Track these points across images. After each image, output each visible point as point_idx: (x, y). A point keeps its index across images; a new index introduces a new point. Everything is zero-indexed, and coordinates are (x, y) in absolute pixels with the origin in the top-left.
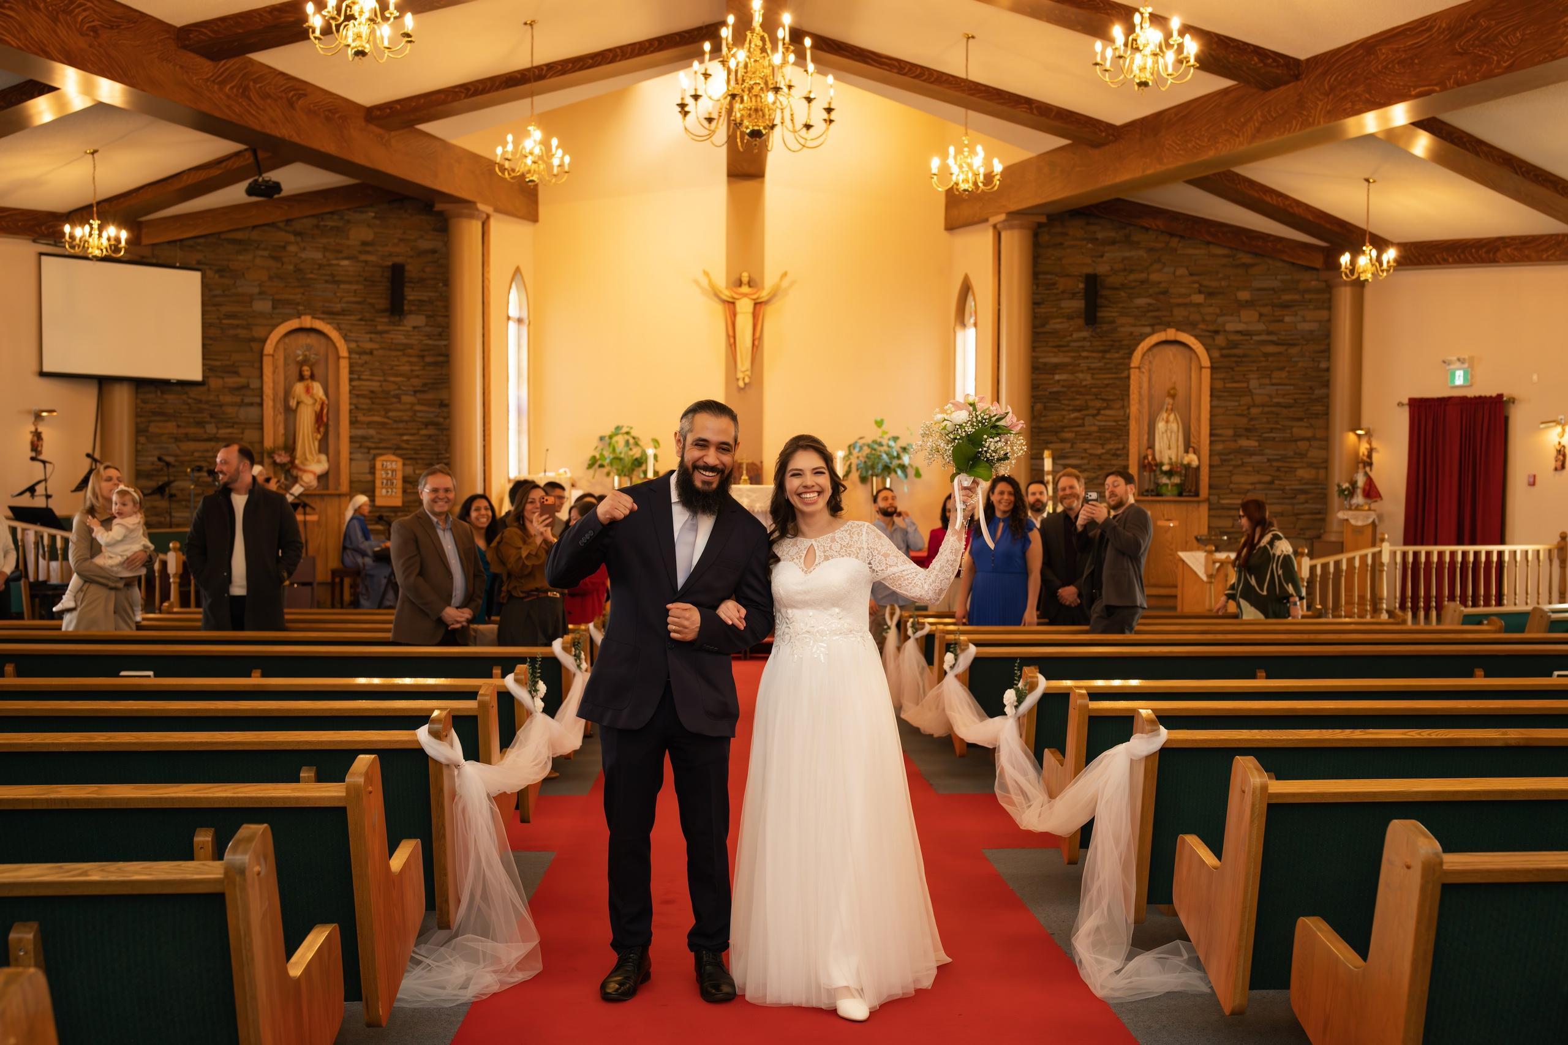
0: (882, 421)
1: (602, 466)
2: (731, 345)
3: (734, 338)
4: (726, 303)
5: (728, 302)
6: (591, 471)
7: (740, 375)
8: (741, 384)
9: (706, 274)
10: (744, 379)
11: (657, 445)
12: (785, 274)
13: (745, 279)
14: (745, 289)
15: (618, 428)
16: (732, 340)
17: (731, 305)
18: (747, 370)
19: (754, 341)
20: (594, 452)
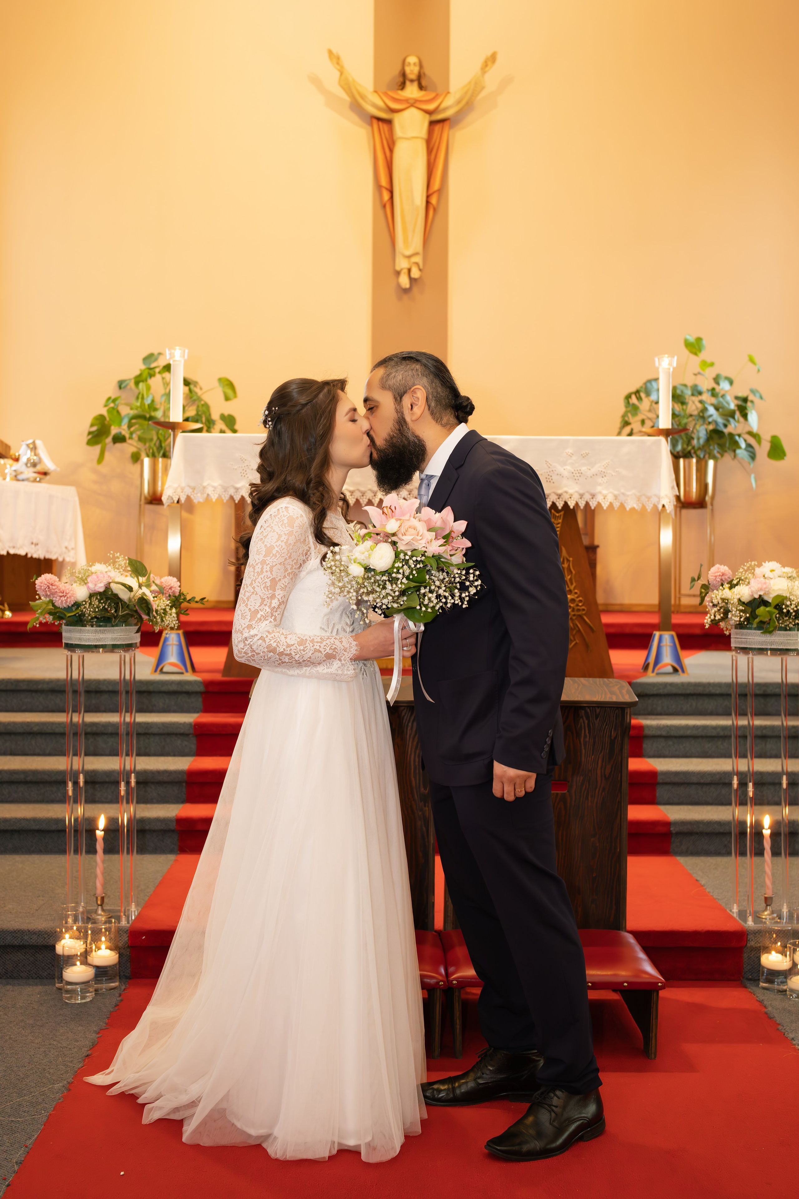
0: (699, 340)
1: (119, 439)
2: (384, 206)
3: (391, 192)
4: (375, 122)
5: (379, 119)
6: (97, 449)
7: (402, 264)
8: (404, 281)
9: (334, 58)
10: (409, 270)
11: (229, 392)
12: (493, 58)
13: (412, 71)
14: (412, 91)
15: (149, 358)
16: (386, 196)
17: (384, 127)
18: (417, 254)
19: (428, 197)
20: (104, 412)
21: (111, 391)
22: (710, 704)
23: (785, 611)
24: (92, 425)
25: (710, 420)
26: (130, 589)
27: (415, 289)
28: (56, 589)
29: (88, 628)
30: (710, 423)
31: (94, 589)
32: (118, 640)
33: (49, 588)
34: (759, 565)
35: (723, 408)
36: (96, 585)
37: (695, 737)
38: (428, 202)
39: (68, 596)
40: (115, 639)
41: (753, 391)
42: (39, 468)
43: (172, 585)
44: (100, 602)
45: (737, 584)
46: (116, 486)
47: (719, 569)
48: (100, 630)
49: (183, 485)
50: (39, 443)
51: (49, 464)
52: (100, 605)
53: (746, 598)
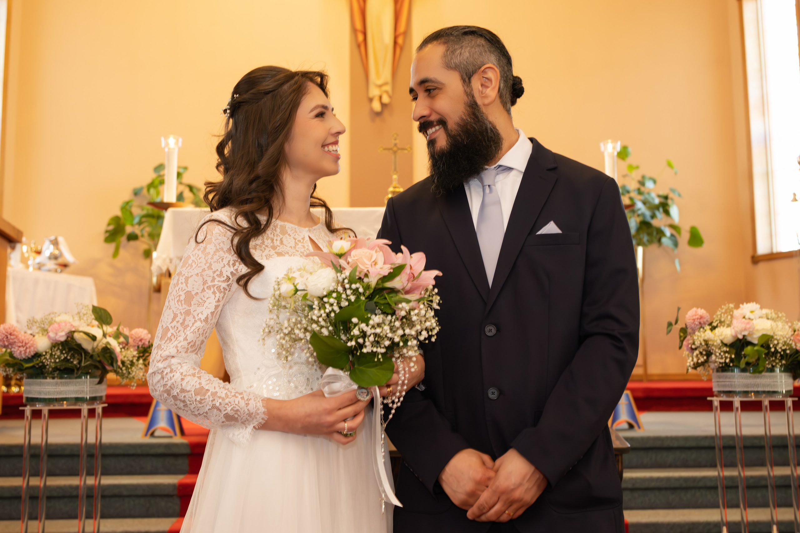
0: (627, 149)
1: (133, 237)
2: (359, 46)
3: (365, 34)
6: (113, 246)
7: (374, 92)
8: (376, 106)
10: (381, 97)
15: (159, 168)
16: (361, 37)
18: (386, 84)
19: (395, 37)
20: (119, 213)
21: (127, 196)
22: (670, 457)
23: (773, 350)
24: (109, 224)
25: (639, 212)
26: (94, 338)
27: (386, 114)
28: (14, 338)
29: (49, 380)
30: (639, 215)
31: (54, 339)
32: (80, 393)
33: (7, 338)
34: (737, 307)
35: (649, 203)
36: (56, 334)
37: (659, 489)
38: (395, 43)
39: (28, 346)
40: (77, 392)
41: (673, 190)
42: (60, 261)
43: (142, 337)
44: (62, 353)
45: (717, 327)
46: (130, 279)
47: (696, 312)
48: (61, 383)
49: (172, 255)
50: (61, 239)
51: (68, 257)
52: (62, 355)
53: (729, 340)
